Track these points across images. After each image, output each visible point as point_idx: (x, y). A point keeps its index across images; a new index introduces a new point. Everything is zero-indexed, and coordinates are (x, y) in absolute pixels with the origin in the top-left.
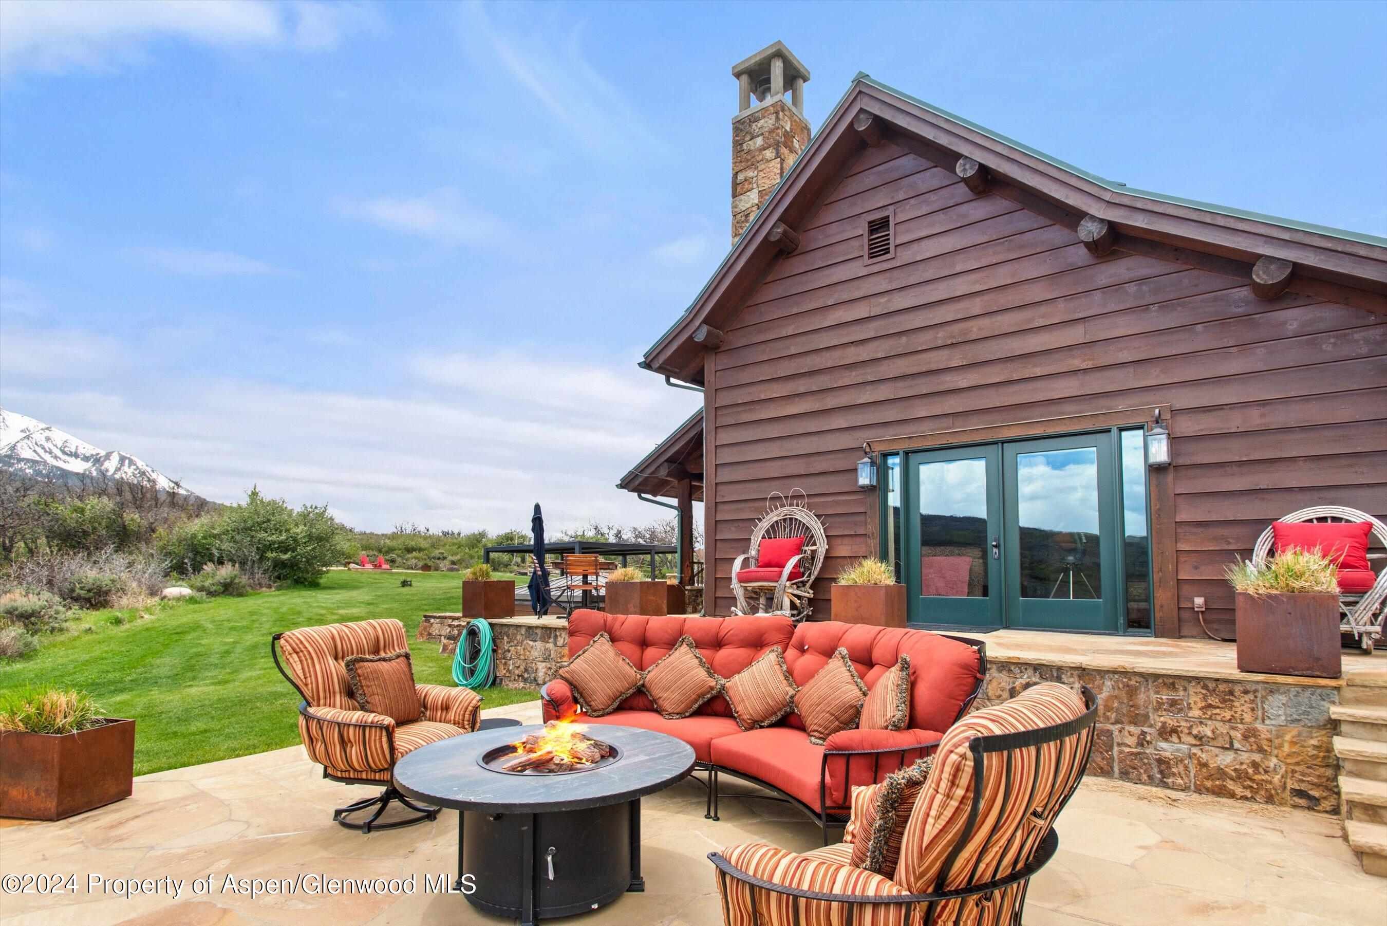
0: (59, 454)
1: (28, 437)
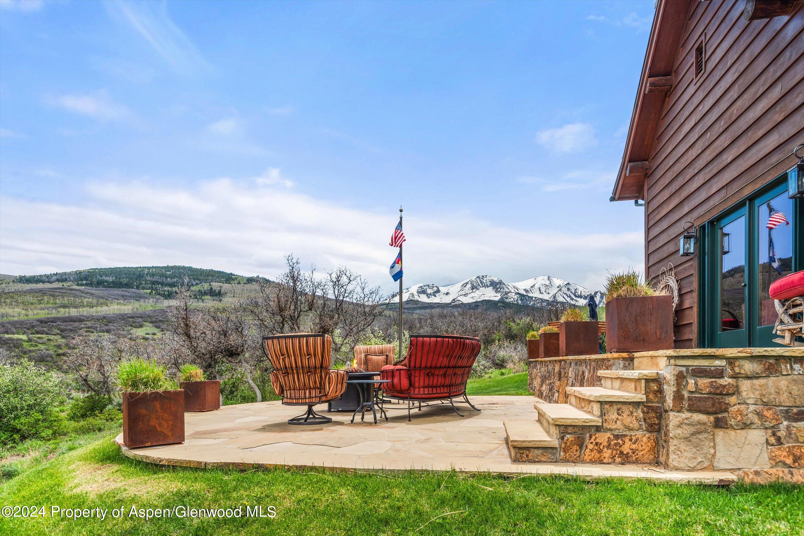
0: (574, 297)
1: (560, 290)
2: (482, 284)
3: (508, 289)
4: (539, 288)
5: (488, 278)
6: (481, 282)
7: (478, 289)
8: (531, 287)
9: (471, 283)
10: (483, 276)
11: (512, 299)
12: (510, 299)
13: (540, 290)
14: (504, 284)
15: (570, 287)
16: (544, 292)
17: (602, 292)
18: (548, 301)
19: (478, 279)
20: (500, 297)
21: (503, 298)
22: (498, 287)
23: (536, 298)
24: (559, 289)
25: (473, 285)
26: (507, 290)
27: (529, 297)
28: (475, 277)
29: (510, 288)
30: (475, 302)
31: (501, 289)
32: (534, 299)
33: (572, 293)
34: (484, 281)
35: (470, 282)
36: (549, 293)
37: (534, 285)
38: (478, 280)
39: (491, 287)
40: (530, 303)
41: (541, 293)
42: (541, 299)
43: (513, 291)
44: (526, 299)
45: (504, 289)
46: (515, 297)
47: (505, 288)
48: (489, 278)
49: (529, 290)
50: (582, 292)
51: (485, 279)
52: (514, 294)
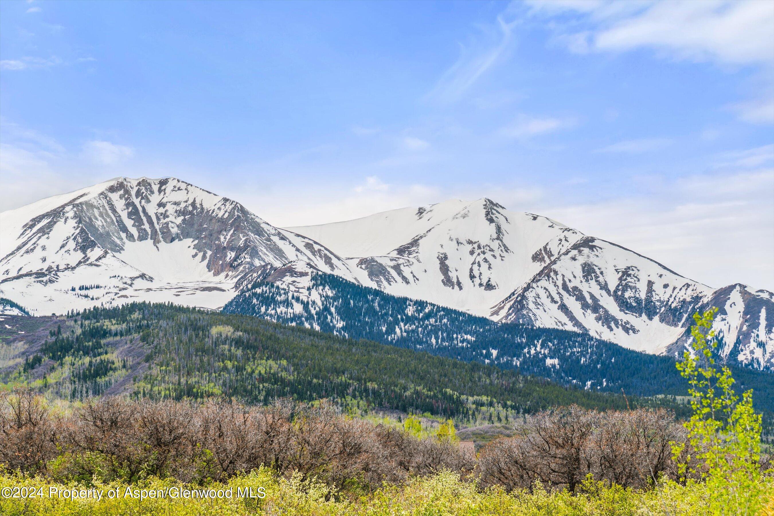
2: (138, 223)
3: (279, 253)
4: (443, 260)
5: (171, 196)
6: (134, 214)
7: (118, 249)
8: (401, 251)
9: (79, 218)
10: (144, 183)
11: (298, 308)
12: (287, 303)
13: (444, 269)
14: (259, 231)
15: (593, 260)
16: (465, 280)
17: (752, 289)
18: (483, 321)
19: (115, 197)
20: (232, 295)
21: (247, 301)
22: (224, 239)
23: (420, 305)
24: (538, 267)
25: (91, 225)
26: (270, 258)
27: (387, 299)
28: (103, 187)
29: (290, 253)
30: (87, 315)
31: (240, 251)
32: (410, 311)
33: (604, 287)
34: (152, 209)
35: (70, 212)
36: (489, 287)
37: (415, 242)
38: (120, 204)
39: (189, 242)
40: (391, 330)
41: (448, 282)
42: (448, 312)
43: (300, 267)
44: (372, 311)
45: (254, 253)
46: (315, 296)
47: (262, 249)
48: (180, 196)
49: (387, 263)
50: (658, 287)
51: (156, 198)
52: (306, 282)
